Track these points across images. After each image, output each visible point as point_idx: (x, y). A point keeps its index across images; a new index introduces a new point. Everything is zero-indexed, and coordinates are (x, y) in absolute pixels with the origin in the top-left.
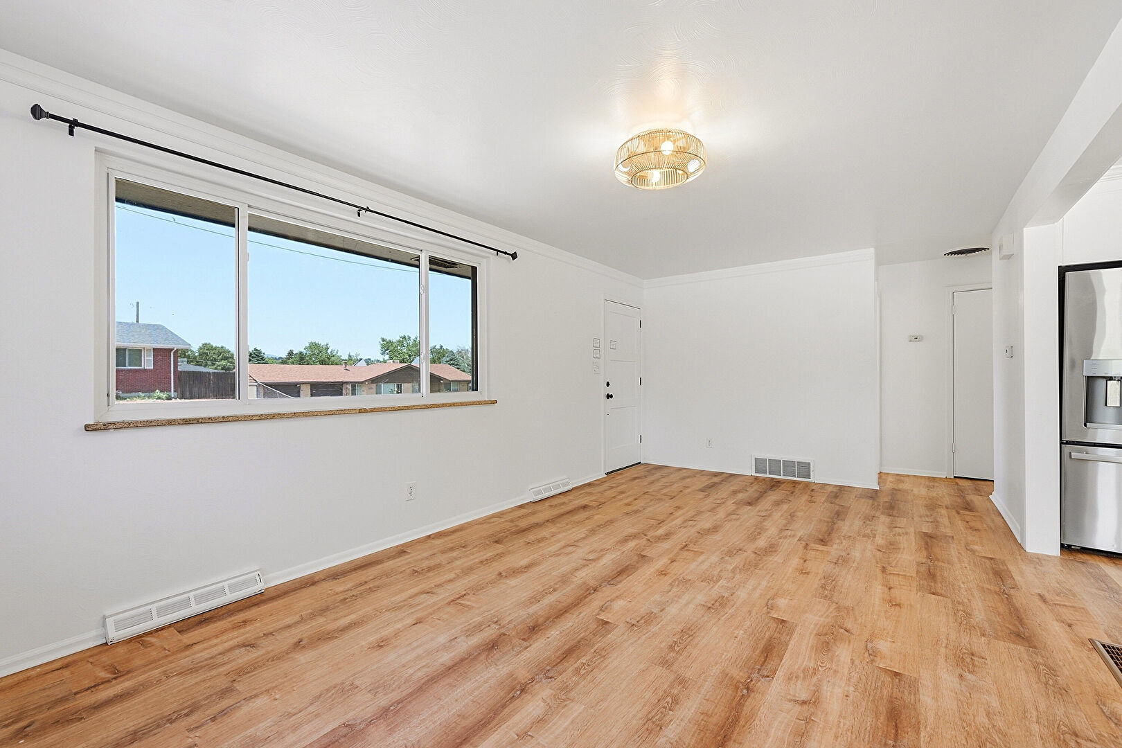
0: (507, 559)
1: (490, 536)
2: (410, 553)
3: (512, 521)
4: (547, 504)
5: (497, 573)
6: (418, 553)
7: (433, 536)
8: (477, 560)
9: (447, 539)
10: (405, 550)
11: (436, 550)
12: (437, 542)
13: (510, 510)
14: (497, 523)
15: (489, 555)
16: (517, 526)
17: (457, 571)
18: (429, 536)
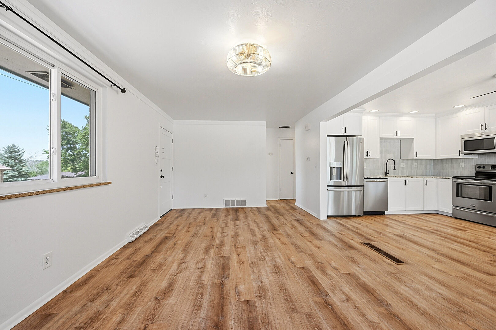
0: (150, 286)
1: (122, 273)
2: (57, 314)
3: (128, 258)
4: (142, 241)
5: (153, 299)
6: (65, 311)
7: (69, 290)
8: (128, 296)
9: (86, 288)
10: (48, 312)
11: (84, 300)
12: (78, 293)
13: (120, 252)
14: (118, 263)
15: (134, 288)
16: (134, 261)
17: (120, 311)
18: (65, 292)
